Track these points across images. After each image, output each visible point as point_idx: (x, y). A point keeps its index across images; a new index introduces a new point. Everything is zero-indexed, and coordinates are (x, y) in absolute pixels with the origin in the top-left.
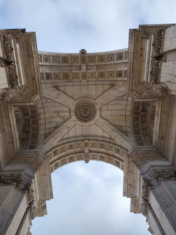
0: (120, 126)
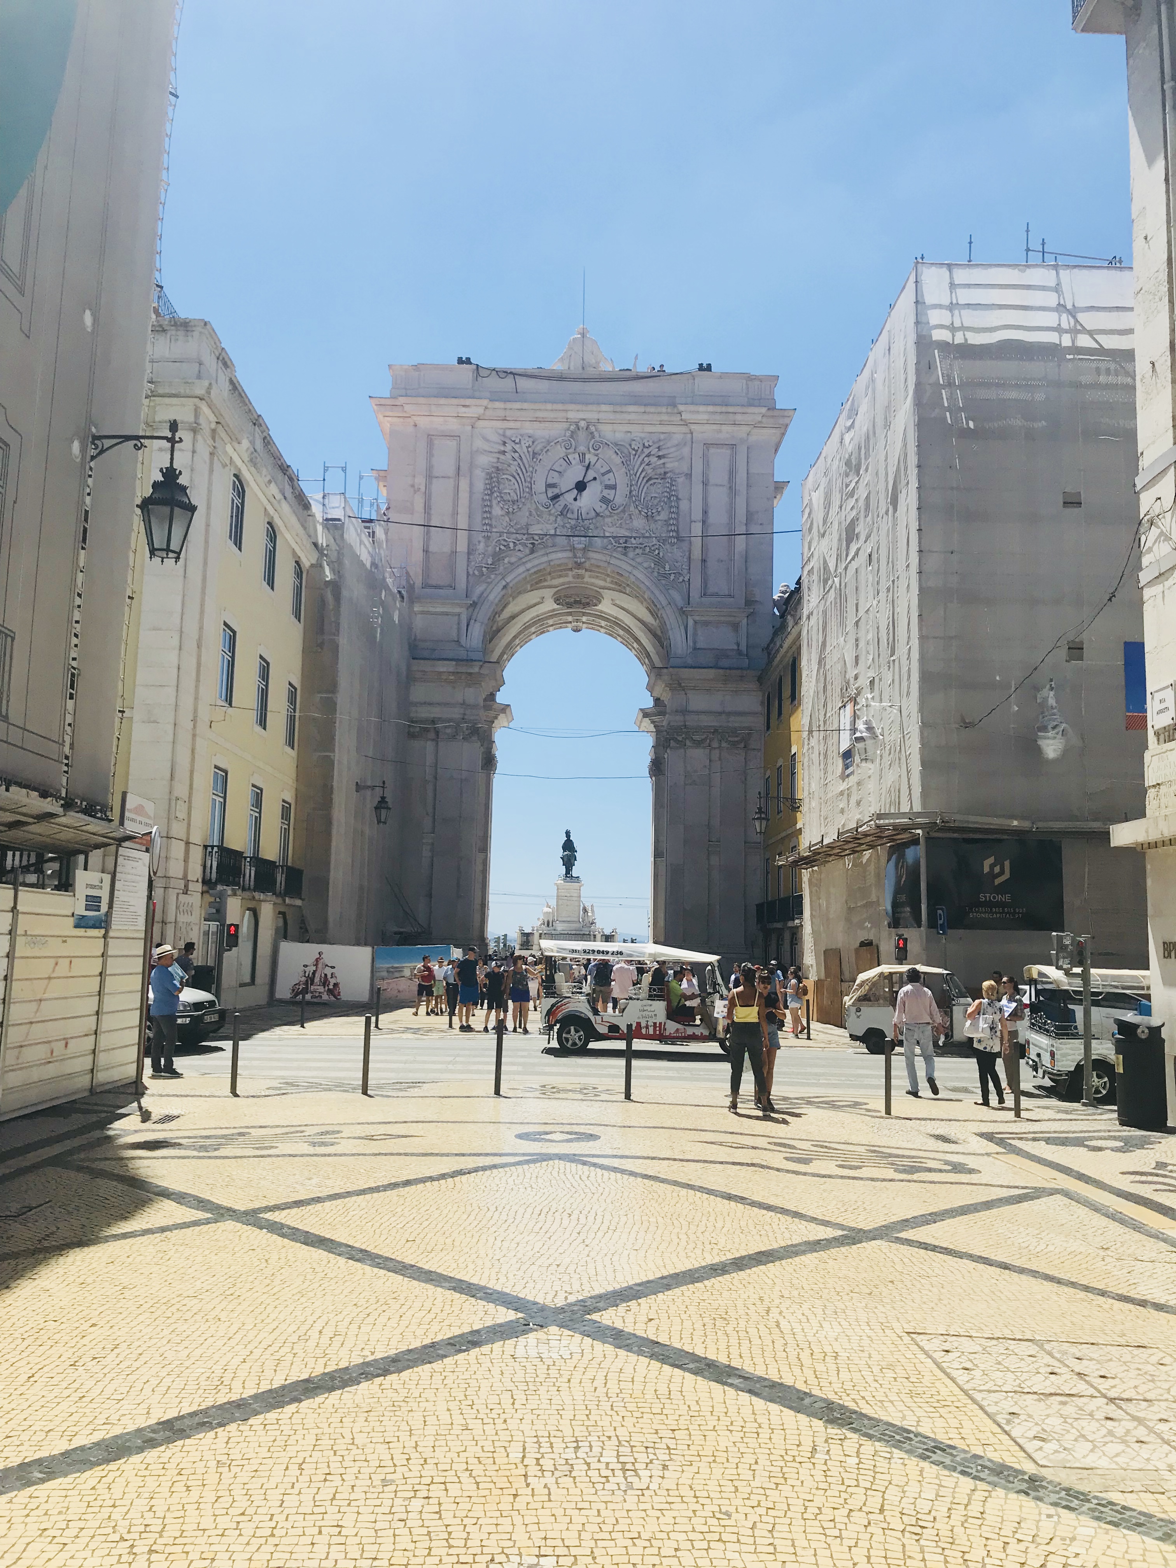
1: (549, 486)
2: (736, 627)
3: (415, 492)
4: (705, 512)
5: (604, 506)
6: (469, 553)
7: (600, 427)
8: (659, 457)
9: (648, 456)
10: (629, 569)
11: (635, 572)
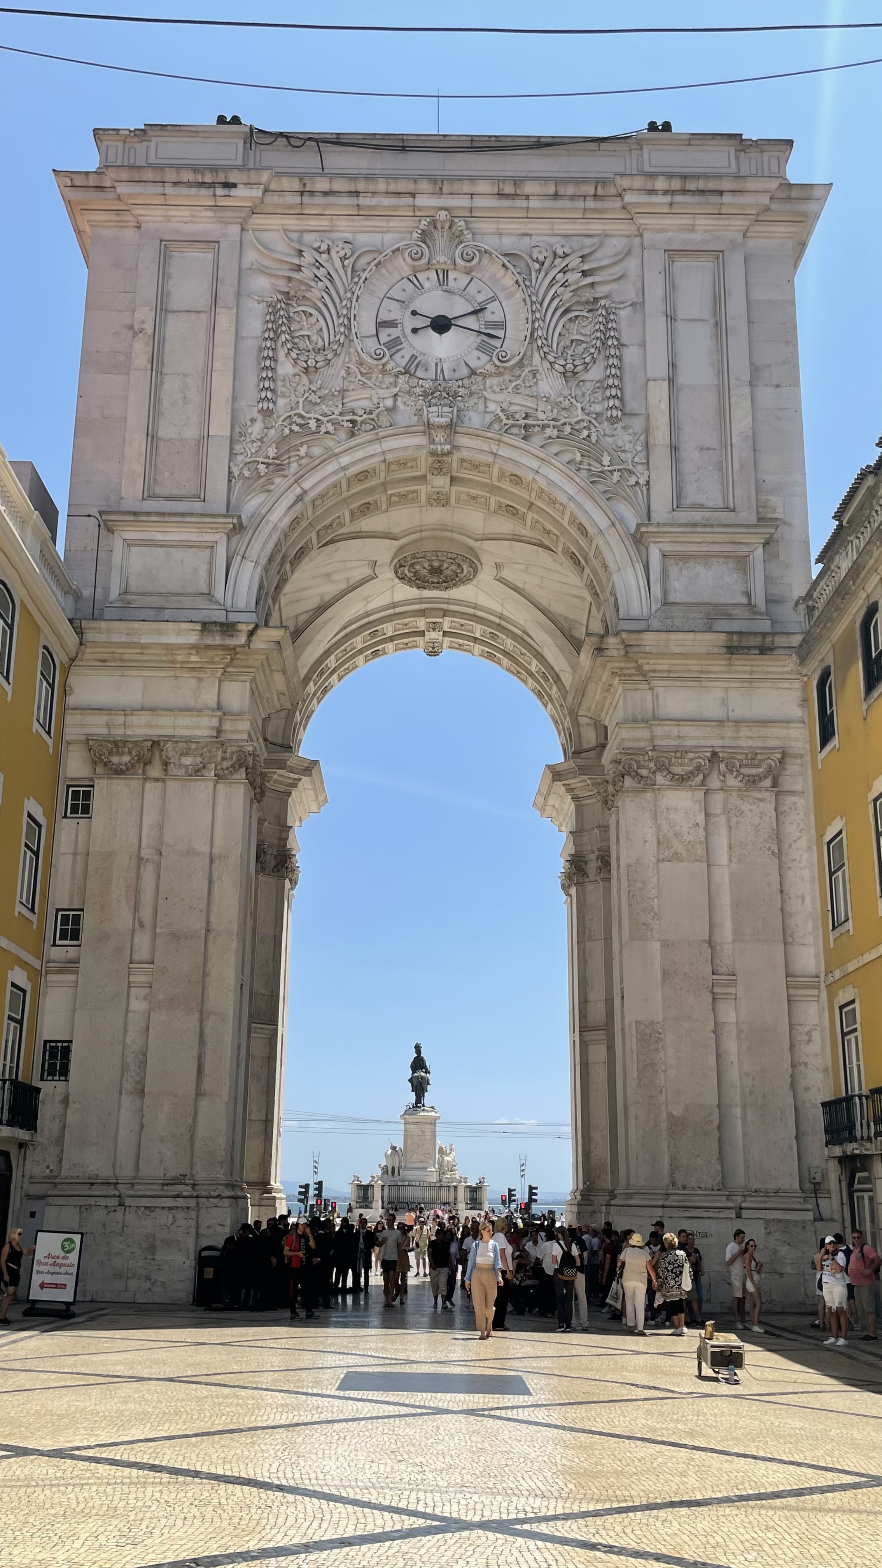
0: (566, 618)
1: (381, 324)
2: (742, 563)
3: (135, 335)
4: (673, 365)
5: (485, 358)
6: (232, 441)
7: (476, 225)
8: (585, 273)
9: (564, 271)
10: (535, 464)
11: (546, 470)
